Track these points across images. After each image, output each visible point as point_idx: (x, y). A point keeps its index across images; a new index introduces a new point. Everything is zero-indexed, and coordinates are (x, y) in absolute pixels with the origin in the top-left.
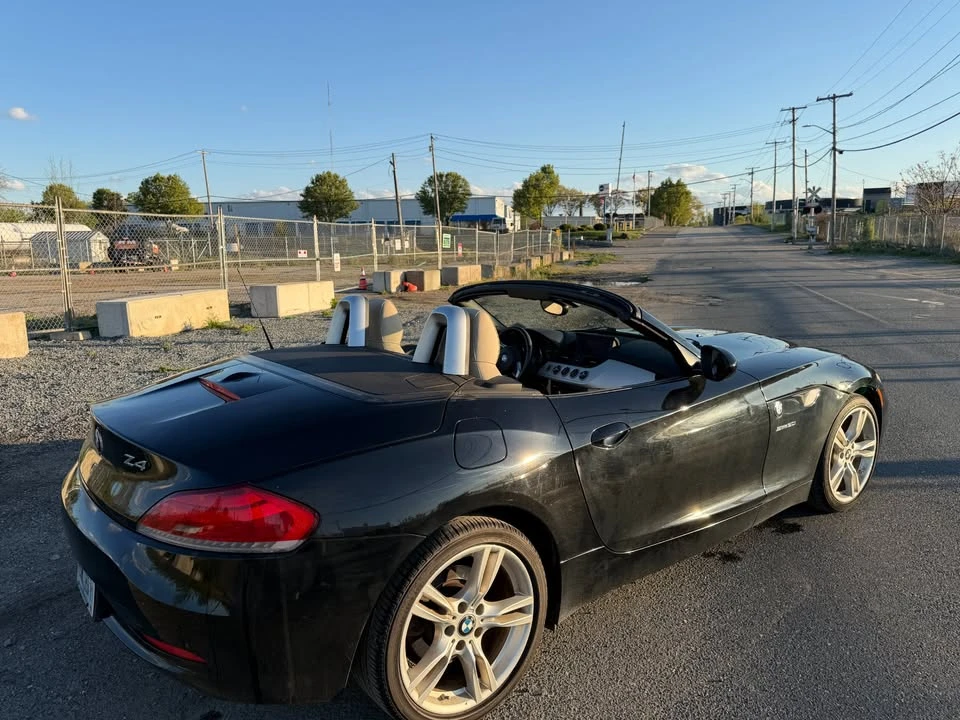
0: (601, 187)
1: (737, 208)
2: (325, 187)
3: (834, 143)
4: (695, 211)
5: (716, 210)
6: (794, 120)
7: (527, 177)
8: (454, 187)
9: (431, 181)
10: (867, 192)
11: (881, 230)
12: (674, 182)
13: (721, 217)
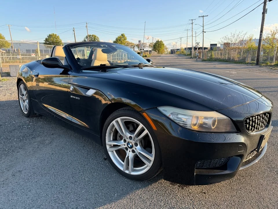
0: (139, 41)
1: (177, 49)
2: (52, 38)
3: (203, 30)
4: (165, 50)
5: (171, 50)
6: (192, 23)
7: (117, 37)
8: (94, 39)
9: (87, 37)
10: (211, 45)
11: (215, 55)
12: (160, 41)
13: (172, 52)
